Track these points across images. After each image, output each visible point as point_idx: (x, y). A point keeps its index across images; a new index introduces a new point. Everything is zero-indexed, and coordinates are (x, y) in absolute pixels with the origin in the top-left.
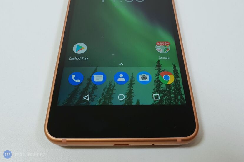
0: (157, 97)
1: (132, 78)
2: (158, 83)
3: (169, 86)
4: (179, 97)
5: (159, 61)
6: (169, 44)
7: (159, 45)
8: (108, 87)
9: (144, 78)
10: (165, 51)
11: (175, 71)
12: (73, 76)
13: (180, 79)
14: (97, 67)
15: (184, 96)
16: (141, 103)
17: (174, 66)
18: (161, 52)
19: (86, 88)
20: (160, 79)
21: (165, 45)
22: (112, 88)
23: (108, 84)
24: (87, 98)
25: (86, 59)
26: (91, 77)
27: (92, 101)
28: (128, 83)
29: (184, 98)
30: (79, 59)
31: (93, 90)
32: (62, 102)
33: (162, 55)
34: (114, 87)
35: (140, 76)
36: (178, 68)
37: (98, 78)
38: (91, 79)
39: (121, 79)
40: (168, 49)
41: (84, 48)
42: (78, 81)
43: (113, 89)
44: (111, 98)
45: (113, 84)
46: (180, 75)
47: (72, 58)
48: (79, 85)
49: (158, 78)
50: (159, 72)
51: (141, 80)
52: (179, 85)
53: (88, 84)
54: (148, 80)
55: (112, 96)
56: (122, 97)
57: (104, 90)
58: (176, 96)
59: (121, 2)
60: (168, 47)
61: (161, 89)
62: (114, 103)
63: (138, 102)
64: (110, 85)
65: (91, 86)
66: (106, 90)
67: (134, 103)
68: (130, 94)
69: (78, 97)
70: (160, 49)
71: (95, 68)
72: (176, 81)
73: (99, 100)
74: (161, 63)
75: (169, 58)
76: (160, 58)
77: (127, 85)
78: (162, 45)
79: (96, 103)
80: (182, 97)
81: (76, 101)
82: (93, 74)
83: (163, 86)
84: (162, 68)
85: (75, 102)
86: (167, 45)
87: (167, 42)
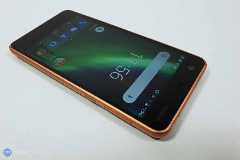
0: (39, 43)
2: (44, 48)
3: (38, 50)
4: (29, 51)
5: (54, 54)
6: (58, 66)
7: (63, 61)
9: (53, 44)
10: (56, 61)
12: (85, 22)
13: (35, 57)
14: (80, 31)
17: (43, 59)
21: (60, 63)
25: (90, 29)
26: (77, 27)
28: (58, 38)
31: (70, 26)
33: (55, 59)
35: (56, 43)
36: (40, 60)
37: (74, 29)
39: (63, 36)
40: (55, 63)
41: (98, 31)
42: (80, 23)
45: (64, 32)
46: (37, 58)
47: (96, 25)
48: (78, 23)
49: (46, 49)
50: (49, 51)
51: (54, 42)
52: (33, 54)
55: (59, 30)
57: (65, 29)
60: (56, 64)
65: (73, 26)
68: (52, 36)
69: (72, 21)
70: (61, 60)
72: (36, 54)
74: (52, 55)
75: (50, 60)
76: (55, 56)
78: (61, 62)
79: (63, 25)
83: (40, 48)
84: (48, 54)
86: (59, 65)
87: (60, 66)
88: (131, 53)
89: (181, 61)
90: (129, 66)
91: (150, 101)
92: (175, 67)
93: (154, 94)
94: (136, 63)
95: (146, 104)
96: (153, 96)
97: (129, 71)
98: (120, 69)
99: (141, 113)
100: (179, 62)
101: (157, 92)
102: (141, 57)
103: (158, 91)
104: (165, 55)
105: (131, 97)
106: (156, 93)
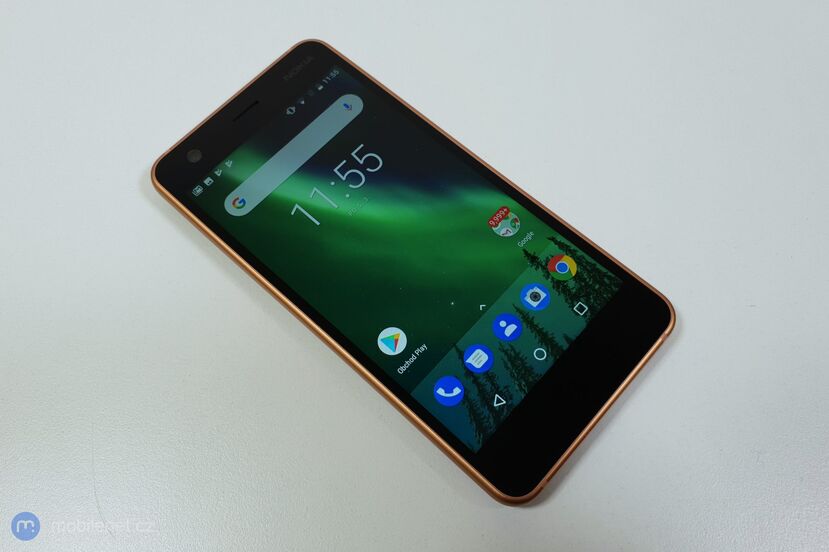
0: (581, 309)
1: (521, 312)
2: (559, 285)
3: (578, 277)
4: (606, 280)
5: (526, 252)
6: (508, 211)
7: (496, 225)
8: (506, 359)
9: (535, 297)
10: (515, 227)
11: (561, 246)
12: (441, 392)
13: (580, 253)
14: (454, 345)
15: (610, 274)
16: (574, 338)
17: (553, 239)
18: (512, 234)
19: (480, 391)
20: (557, 277)
21: (505, 217)
22: (512, 353)
23: (503, 354)
24: (499, 401)
25: (424, 348)
26: (465, 368)
27: (511, 398)
28: (524, 325)
29: (613, 276)
30: (413, 358)
31: (493, 384)
32: (475, 443)
33: (519, 236)
34: (513, 349)
35: (528, 300)
36: (560, 238)
37: (478, 359)
38: (470, 371)
39: (510, 330)
40: (516, 220)
41: (398, 335)
42: (457, 391)
43: (517, 355)
44: (529, 370)
45: (507, 347)
46: (573, 247)
47: (402, 370)
48: (465, 394)
49: (553, 278)
50: (544, 268)
51: (535, 304)
52: (587, 262)
53: (476, 381)
54: (543, 295)
55: (527, 365)
56: (540, 354)
57: (508, 368)
58: (602, 284)
59: (348, 196)
60: (512, 216)
61: (574, 291)
62: (541, 371)
63: (567, 338)
64: (506, 352)
65: (482, 380)
66: (509, 365)
67: (565, 346)
68: (545, 339)
69: (486, 412)
70: (504, 229)
71: (454, 349)
72: (579, 261)
73: (517, 388)
74: (530, 252)
75: (532, 234)
76: (521, 244)
77: (526, 330)
78: (500, 220)
79: (519, 397)
80: (609, 278)
81: (491, 420)
82: (463, 362)
83: (572, 284)
84: (542, 258)
85: (491, 423)
86: (507, 213)
87: (502, 209)
88: (318, 224)
89: (208, 181)
90: (333, 183)
91: (311, 93)
92: (229, 164)
93: (298, 106)
94: (315, 189)
95: (320, 88)
96: (303, 102)
97: (336, 170)
98: (355, 178)
99: (335, 73)
100: (214, 177)
101: (291, 111)
102: (297, 206)
103: (288, 112)
104: (237, 202)
105: (345, 105)
106: (293, 109)
